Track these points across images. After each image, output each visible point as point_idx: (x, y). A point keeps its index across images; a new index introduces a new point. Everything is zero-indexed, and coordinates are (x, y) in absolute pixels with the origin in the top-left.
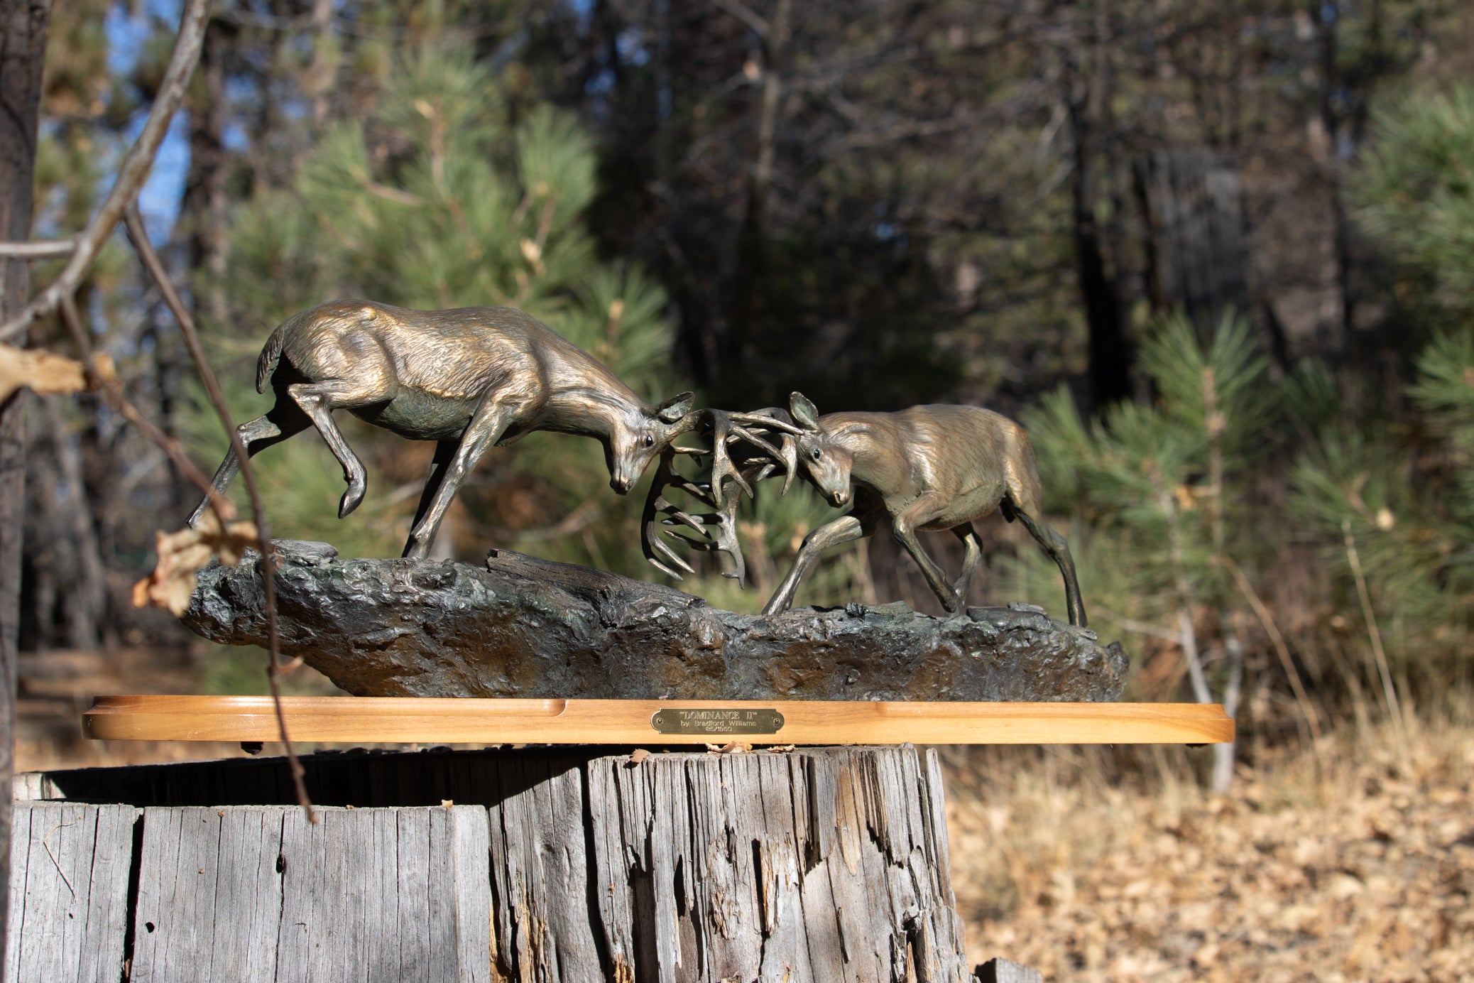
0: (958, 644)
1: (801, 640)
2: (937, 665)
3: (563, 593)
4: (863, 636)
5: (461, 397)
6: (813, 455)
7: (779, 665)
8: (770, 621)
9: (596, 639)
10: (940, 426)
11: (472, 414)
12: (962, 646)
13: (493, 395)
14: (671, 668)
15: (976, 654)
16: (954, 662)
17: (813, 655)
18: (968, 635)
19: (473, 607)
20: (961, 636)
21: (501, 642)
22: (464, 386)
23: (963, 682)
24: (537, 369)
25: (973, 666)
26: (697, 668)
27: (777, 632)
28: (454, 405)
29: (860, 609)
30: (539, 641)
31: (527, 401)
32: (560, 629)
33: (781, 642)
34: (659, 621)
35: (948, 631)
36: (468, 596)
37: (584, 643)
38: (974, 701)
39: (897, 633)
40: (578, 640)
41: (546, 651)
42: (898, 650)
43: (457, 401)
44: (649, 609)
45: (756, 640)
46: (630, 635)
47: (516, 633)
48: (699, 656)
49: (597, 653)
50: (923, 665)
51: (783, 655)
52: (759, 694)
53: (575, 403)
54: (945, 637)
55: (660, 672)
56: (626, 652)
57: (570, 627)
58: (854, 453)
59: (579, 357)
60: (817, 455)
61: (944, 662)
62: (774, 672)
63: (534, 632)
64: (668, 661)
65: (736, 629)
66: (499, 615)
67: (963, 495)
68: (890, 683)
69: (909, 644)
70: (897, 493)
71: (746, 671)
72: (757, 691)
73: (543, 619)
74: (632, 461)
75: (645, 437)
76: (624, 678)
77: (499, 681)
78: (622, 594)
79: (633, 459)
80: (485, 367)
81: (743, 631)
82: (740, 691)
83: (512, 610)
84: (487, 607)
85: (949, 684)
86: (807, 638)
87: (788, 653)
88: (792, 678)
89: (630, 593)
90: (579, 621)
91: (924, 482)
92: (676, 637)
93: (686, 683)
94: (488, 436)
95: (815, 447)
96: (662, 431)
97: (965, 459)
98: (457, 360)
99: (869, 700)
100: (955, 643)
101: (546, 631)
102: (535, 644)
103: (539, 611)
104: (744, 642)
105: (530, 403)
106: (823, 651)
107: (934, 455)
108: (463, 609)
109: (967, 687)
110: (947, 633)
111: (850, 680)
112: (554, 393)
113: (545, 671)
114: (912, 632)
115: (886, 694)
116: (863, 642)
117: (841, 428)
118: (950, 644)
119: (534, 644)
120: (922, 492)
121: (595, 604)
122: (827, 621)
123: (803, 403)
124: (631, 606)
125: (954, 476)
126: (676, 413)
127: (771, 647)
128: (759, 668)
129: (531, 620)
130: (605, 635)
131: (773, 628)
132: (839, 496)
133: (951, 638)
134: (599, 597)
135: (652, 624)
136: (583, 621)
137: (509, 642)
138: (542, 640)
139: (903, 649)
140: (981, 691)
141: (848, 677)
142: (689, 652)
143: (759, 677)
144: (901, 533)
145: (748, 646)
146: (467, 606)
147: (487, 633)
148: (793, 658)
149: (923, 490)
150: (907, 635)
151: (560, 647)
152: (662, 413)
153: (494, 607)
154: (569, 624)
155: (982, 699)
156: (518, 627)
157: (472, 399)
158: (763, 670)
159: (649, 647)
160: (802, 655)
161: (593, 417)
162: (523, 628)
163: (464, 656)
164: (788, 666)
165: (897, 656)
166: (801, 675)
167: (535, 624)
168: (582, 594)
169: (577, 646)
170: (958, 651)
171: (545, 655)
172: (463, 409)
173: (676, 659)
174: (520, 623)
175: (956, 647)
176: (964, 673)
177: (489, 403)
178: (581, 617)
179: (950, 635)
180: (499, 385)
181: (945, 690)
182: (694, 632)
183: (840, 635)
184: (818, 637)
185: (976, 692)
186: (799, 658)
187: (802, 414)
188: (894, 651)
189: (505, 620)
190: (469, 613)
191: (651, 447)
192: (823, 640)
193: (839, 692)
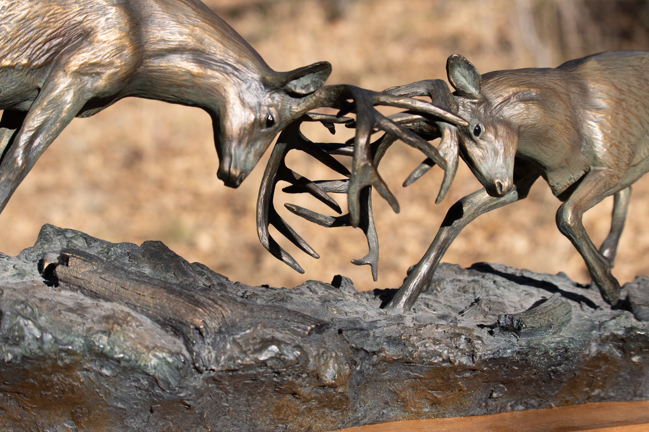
0: (618, 348)
1: (444, 365)
2: (592, 371)
3: (148, 322)
4: (517, 358)
5: (24, 66)
6: (472, 131)
7: (414, 387)
8: (408, 340)
9: (186, 388)
10: (616, 88)
11: (40, 85)
12: (623, 350)
13: (67, 63)
14: (283, 406)
15: (635, 359)
16: (611, 367)
17: (456, 379)
18: (632, 340)
19: (24, 358)
20: (622, 340)
21: (63, 392)
22: (29, 51)
23: (617, 384)
24: (127, 28)
25: (632, 370)
26: (314, 403)
27: (415, 354)
28: (15, 75)
29: (515, 322)
30: (113, 390)
31: (112, 71)
32: (140, 376)
33: (419, 365)
34: (269, 363)
35: (608, 334)
36: (17, 344)
37: (171, 393)
38: (625, 400)
39: (555, 349)
40: (163, 390)
41: (122, 400)
42: (554, 366)
43: (17, 70)
44: (257, 347)
45: (390, 362)
46: (232, 377)
47: (82, 383)
48: (318, 393)
49: (188, 403)
50: (577, 373)
51: (420, 378)
52: (387, 415)
53: (176, 69)
54: (603, 341)
55: (268, 411)
56: (227, 393)
57: (153, 376)
58: (520, 126)
59: (186, 7)
60: (477, 132)
61: (600, 367)
62: (408, 394)
63: (106, 381)
64: (279, 399)
65: (366, 351)
66: (60, 363)
67: (634, 166)
68: (538, 393)
69: (567, 359)
70: (562, 168)
71: (374, 395)
72: (385, 411)
73: (118, 366)
74: (247, 146)
75: (264, 116)
76: (223, 417)
77: (64, 427)
78: (223, 329)
79: (248, 143)
80: (58, 25)
81: (374, 353)
82: (365, 417)
83: (76, 358)
84: (43, 357)
85: (602, 387)
86: (451, 362)
87: (426, 377)
88: (428, 399)
89: (234, 325)
90: (166, 368)
91: (595, 157)
92: (290, 378)
93: (300, 419)
94: (58, 117)
95: (475, 123)
96: (288, 106)
97: (640, 126)
98: (20, 17)
99: (513, 410)
100: (615, 346)
101: (122, 380)
102: (108, 394)
103: (113, 358)
104: (374, 365)
105: (115, 74)
106: (468, 375)
107: (608, 124)
108: (9, 362)
109: (620, 389)
110: (608, 337)
111: (495, 395)
112: (150, 57)
113: (122, 420)
114: (572, 346)
115: (533, 401)
116: (516, 363)
117: (506, 95)
118: (607, 348)
119: (106, 394)
120: (592, 168)
121: (187, 342)
122: (476, 342)
123: (465, 67)
124: (234, 341)
125: (627, 148)
126: (305, 87)
127: (405, 369)
128: (390, 391)
129: (102, 366)
130: (197, 382)
131: (410, 349)
132: (501, 186)
133: (611, 341)
134: (193, 335)
135: (260, 367)
136: (171, 367)
137: (73, 392)
138: (116, 390)
139: (560, 364)
140: (635, 392)
141: (493, 391)
142: (305, 391)
143: (388, 399)
144: (569, 226)
145: (379, 370)
146: (15, 357)
147: (44, 381)
148: (432, 380)
149: (594, 165)
150: (566, 350)
151: (141, 395)
152: (289, 86)
153: (53, 355)
154: (152, 372)
155: (635, 399)
156: (84, 376)
157: (40, 67)
158: (395, 393)
159: (256, 386)
160: (443, 378)
161: (200, 87)
162: (92, 376)
163: (17, 401)
164: (425, 388)
165: (553, 371)
166: (439, 397)
167: (105, 371)
168: (172, 327)
169: (162, 397)
170: (618, 354)
171: (120, 405)
172: (27, 79)
173: (289, 397)
174: (87, 370)
175: (615, 350)
176: (621, 376)
177: (61, 73)
178: (168, 363)
179: (611, 338)
180: (76, 48)
181: (597, 392)
182: (313, 371)
183: (490, 359)
184: (464, 360)
185: (629, 393)
186: (438, 381)
187: (462, 79)
188: (550, 366)
189: (68, 368)
190: (19, 365)
191: (271, 129)
192: (470, 364)
193: (480, 406)
